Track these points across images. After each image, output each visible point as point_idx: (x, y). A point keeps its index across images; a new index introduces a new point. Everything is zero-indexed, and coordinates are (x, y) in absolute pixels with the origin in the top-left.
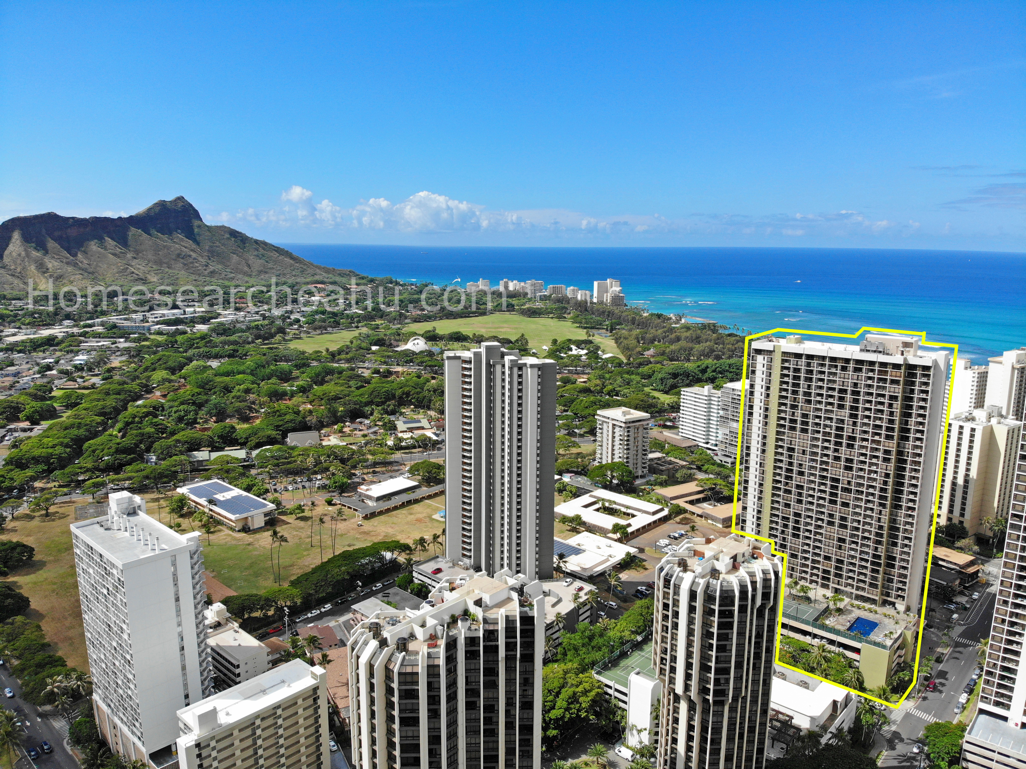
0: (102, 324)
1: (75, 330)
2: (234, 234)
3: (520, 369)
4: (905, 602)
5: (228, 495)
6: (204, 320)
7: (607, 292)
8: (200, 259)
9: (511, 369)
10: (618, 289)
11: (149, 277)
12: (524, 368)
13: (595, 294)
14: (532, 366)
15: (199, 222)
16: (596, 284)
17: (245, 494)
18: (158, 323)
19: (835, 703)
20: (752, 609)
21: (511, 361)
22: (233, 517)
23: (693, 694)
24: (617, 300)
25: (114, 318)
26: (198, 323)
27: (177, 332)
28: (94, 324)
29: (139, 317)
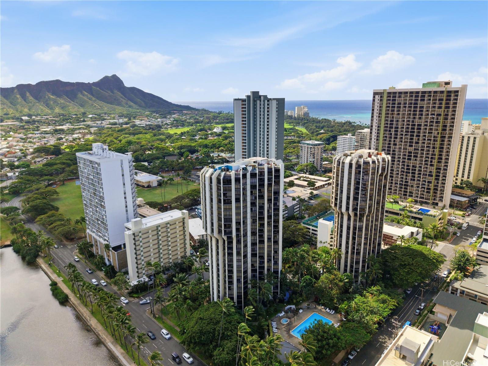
0: (83, 125)
1: (73, 127)
3: (268, 101)
6: (126, 123)
7: (301, 111)
9: (264, 101)
12: (270, 101)
14: (274, 99)
15: (123, 86)
16: (296, 108)
18: (107, 125)
19: (412, 233)
20: (377, 175)
23: (350, 211)
24: (306, 114)
25: (89, 123)
26: (124, 125)
27: (116, 127)
28: (80, 125)
29: (99, 122)
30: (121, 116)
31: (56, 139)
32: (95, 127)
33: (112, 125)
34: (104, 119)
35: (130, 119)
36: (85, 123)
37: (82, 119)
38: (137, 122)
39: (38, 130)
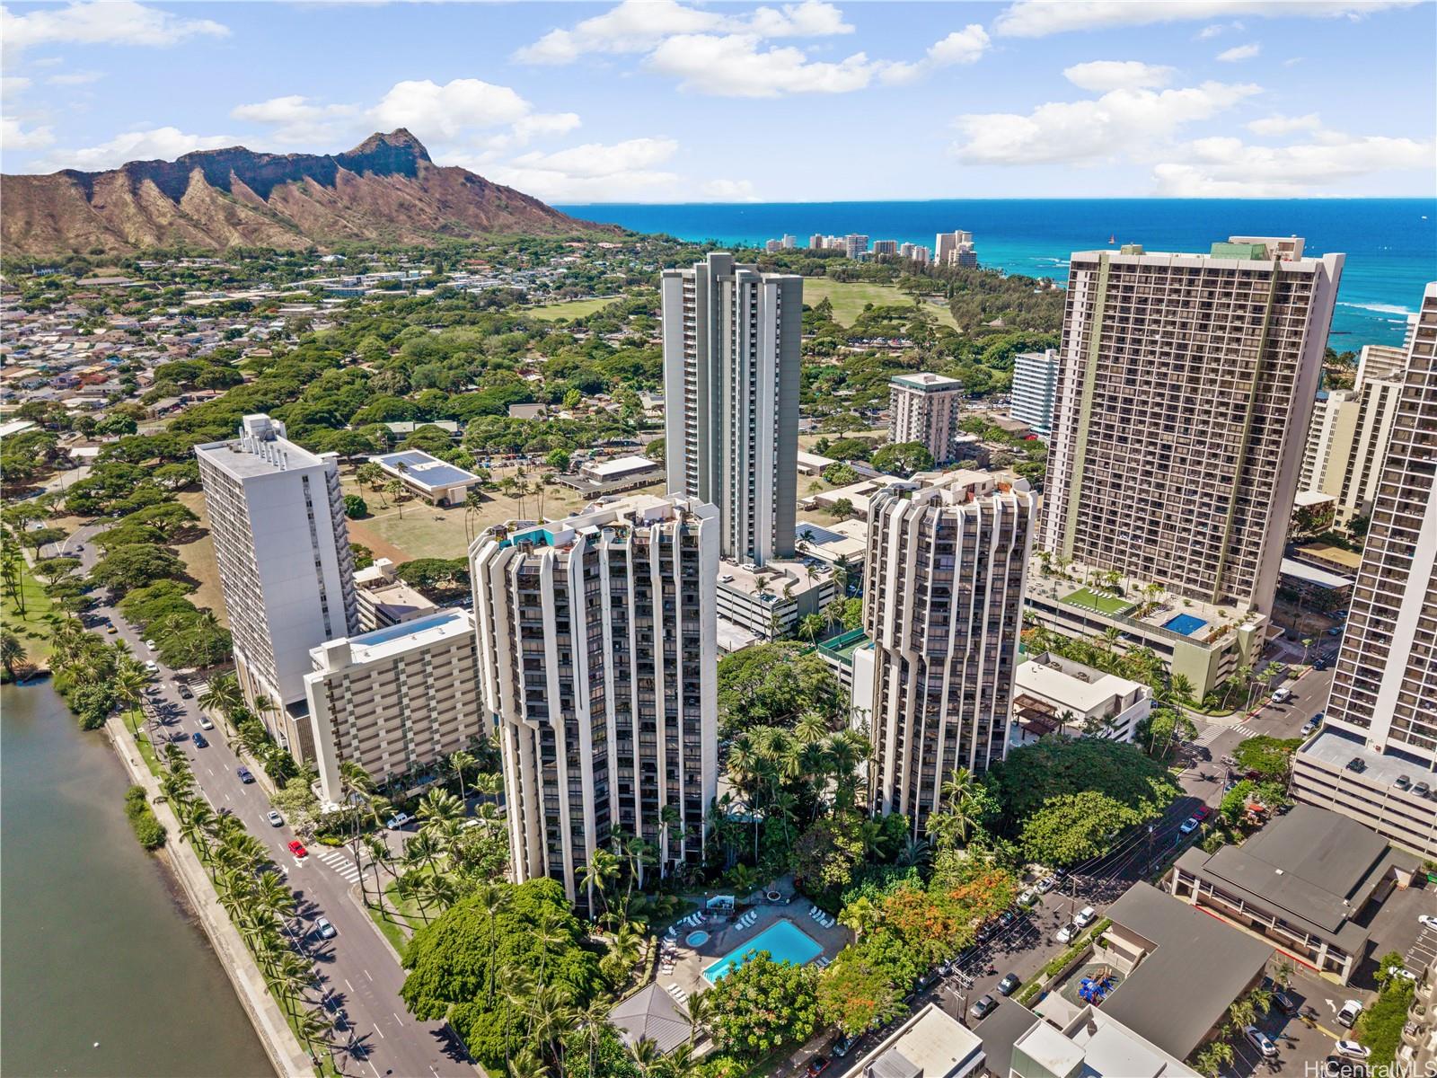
0: (307, 287)
1: (275, 294)
2: (471, 178)
3: (754, 286)
4: (1249, 600)
5: (428, 466)
6: (430, 284)
7: (954, 247)
8: (427, 209)
9: (742, 285)
10: (968, 244)
11: (366, 232)
12: (759, 285)
13: (938, 251)
14: (769, 281)
15: (427, 163)
16: (939, 236)
17: (448, 465)
18: (374, 287)
19: (1118, 698)
20: (983, 548)
21: (742, 274)
22: (428, 488)
23: (904, 649)
24: (967, 259)
25: (321, 281)
26: (423, 287)
27: (396, 297)
28: (298, 288)
29: (353, 279)
30: (419, 257)
31: (221, 335)
32: (339, 294)
33: (388, 289)
34: (366, 270)
35: (439, 271)
36: (311, 281)
37: (304, 269)
38: (459, 279)
39: (179, 304)
